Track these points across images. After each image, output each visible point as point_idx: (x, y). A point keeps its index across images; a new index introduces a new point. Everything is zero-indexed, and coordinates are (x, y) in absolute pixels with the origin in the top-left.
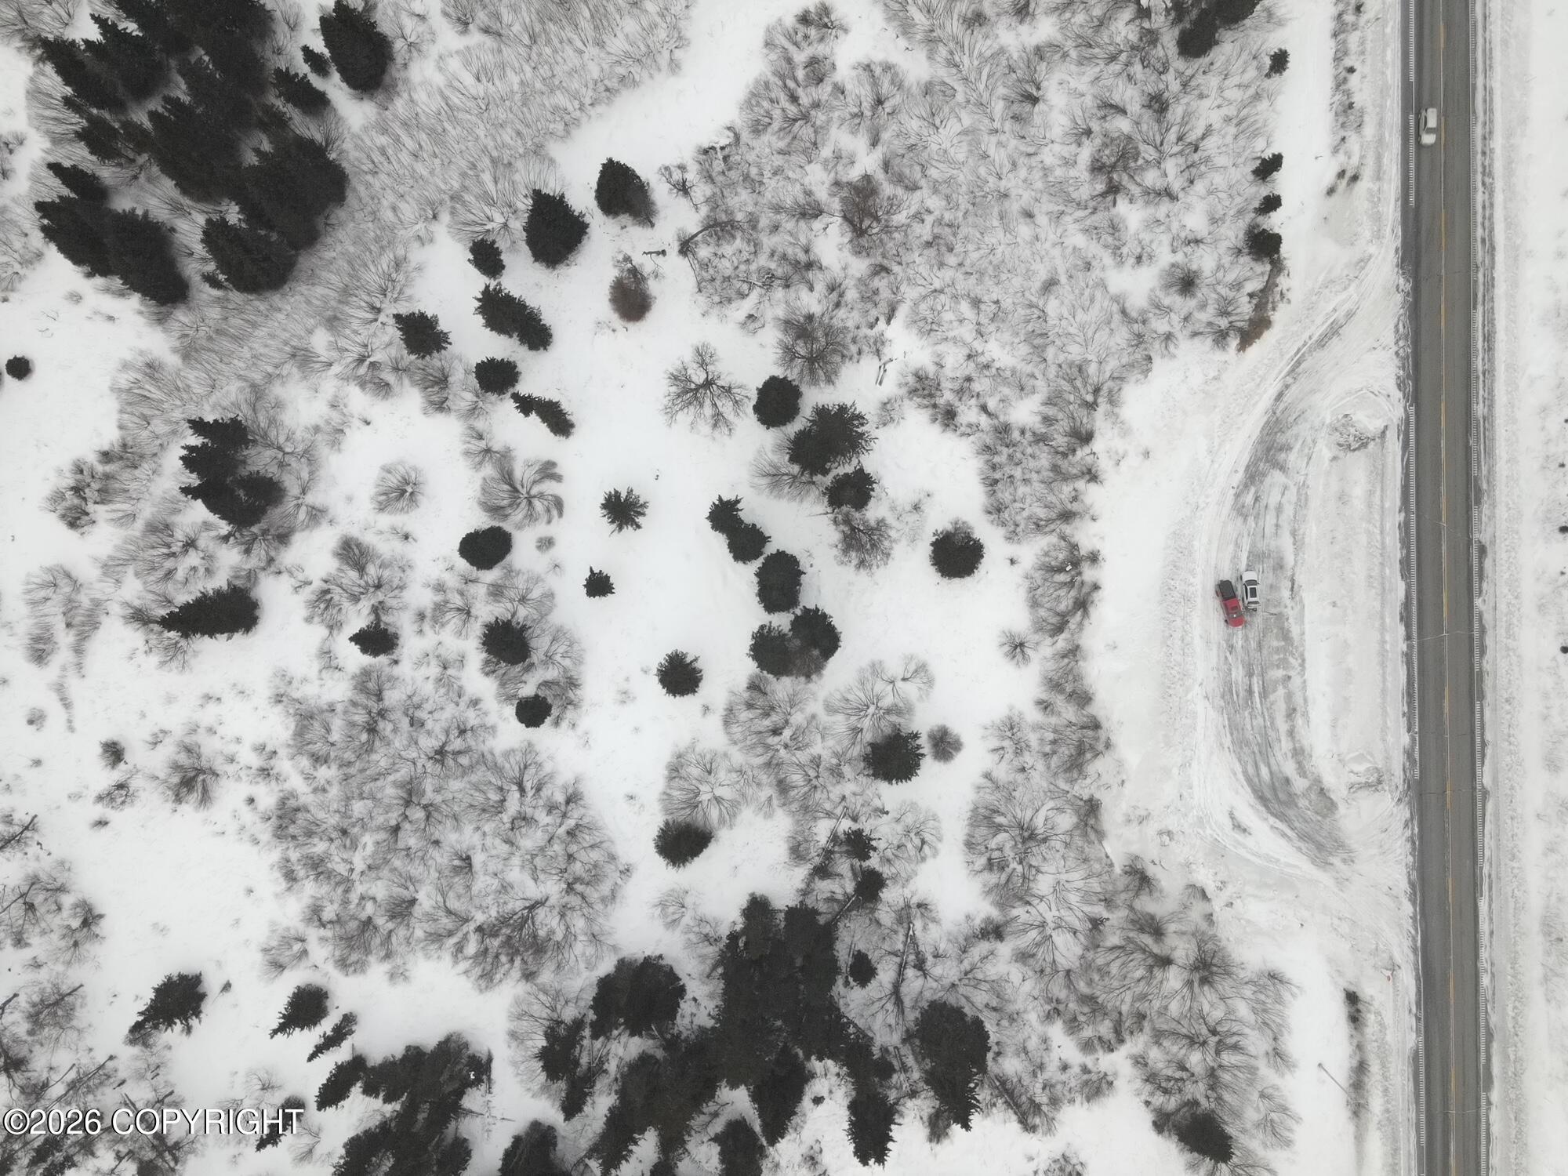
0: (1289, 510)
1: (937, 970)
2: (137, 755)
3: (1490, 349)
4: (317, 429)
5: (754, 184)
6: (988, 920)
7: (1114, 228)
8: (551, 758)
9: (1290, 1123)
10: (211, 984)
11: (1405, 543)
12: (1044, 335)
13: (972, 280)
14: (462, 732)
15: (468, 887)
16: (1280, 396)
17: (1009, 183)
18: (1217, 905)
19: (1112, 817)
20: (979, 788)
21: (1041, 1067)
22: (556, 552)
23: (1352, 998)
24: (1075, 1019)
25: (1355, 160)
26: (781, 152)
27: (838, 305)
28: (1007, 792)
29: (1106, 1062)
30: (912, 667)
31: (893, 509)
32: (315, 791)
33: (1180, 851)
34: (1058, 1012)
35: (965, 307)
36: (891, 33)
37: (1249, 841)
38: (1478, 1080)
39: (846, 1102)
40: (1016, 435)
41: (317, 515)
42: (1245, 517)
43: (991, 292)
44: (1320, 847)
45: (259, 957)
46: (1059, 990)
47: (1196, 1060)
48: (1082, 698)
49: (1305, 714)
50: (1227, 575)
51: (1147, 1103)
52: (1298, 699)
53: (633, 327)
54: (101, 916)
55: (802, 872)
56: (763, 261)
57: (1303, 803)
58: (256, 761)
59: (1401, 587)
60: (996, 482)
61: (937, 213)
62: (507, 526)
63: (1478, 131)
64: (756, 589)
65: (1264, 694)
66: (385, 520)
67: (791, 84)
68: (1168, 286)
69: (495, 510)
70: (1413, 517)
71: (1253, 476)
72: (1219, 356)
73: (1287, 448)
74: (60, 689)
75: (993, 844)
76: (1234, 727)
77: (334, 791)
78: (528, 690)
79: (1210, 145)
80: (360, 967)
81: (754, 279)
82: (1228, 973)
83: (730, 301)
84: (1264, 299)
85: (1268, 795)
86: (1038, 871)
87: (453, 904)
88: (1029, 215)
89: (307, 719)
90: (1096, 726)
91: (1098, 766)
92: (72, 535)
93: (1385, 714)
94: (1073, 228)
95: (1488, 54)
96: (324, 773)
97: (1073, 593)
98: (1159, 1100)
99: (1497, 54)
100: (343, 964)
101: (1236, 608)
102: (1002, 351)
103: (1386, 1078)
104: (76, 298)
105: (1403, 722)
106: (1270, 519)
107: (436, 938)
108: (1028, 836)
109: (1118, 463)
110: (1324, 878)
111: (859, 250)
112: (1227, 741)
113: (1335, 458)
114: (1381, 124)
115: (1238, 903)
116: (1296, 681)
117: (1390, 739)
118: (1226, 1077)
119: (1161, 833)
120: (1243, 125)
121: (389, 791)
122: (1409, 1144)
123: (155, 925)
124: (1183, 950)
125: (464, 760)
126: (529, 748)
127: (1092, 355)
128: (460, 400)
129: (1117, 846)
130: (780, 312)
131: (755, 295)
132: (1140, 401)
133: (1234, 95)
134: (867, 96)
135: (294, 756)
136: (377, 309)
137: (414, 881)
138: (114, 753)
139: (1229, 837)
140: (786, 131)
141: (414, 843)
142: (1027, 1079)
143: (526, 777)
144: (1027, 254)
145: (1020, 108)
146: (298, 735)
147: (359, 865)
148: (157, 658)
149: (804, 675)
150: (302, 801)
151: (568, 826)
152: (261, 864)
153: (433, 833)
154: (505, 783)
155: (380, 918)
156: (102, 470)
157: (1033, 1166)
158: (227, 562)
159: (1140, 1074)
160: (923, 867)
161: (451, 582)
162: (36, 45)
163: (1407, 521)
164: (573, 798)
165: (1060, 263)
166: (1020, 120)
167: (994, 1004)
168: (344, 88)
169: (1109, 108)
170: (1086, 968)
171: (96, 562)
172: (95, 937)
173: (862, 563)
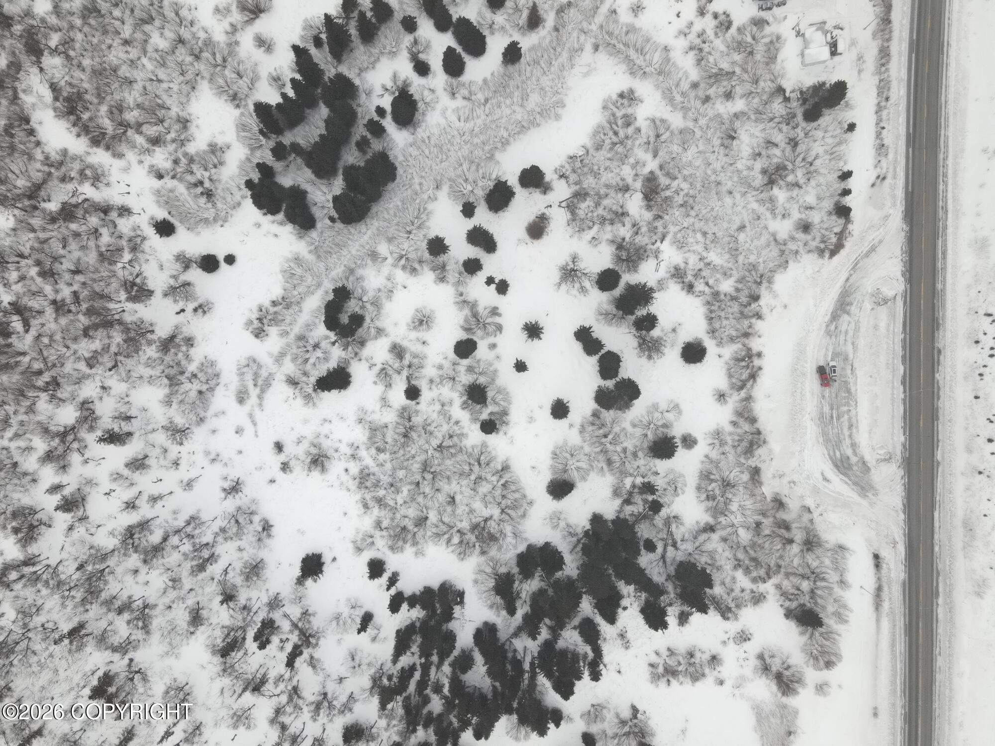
0: (851, 333)
1: (682, 546)
2: (290, 449)
3: (944, 258)
4: (379, 290)
5: (596, 175)
6: (707, 524)
7: (772, 200)
8: (495, 449)
9: (847, 613)
10: (326, 558)
11: (904, 348)
12: (737, 250)
13: (702, 223)
14: (451, 437)
15: (454, 511)
16: (847, 280)
17: (722, 177)
18: (815, 515)
19: (766, 475)
20: (703, 462)
21: (732, 590)
22: (498, 350)
23: (876, 557)
24: (748, 568)
25: (884, 171)
26: (610, 159)
27: (637, 233)
28: (716, 464)
29: (762, 587)
30: (672, 406)
31: (663, 331)
32: (378, 465)
33: (799, 490)
34: (740, 566)
35: (699, 236)
36: (664, 103)
37: (830, 486)
38: (933, 593)
39: (639, 609)
40: (722, 297)
41: (380, 332)
42: (831, 336)
43: (711, 228)
44: (863, 488)
45: (351, 546)
46: (741, 555)
47: (805, 585)
48: (753, 420)
49: (857, 427)
50: (822, 363)
51: (782, 606)
52: (854, 421)
53: (536, 242)
54: (272, 526)
55: (618, 502)
56: (600, 211)
57: (855, 468)
58: (349, 452)
59: (902, 368)
60: (712, 318)
61: (686, 191)
62: (475, 339)
63: (941, 156)
64: (598, 368)
65: (838, 418)
66: (414, 335)
67: (616, 128)
68: (797, 229)
69: (468, 330)
70: (908, 336)
71: (835, 317)
72: (821, 261)
73: (850, 304)
74: (251, 416)
75: (710, 488)
76: (824, 434)
77: (388, 466)
78: (485, 416)
79: (817, 163)
80: (402, 549)
81: (595, 219)
82: (820, 545)
83: (583, 230)
84: (841, 236)
85: (839, 464)
86: (730, 501)
87: (446, 519)
88: (730, 193)
89: (375, 431)
90: (759, 433)
91: (760, 452)
92: (257, 341)
93: (893, 427)
94: (751, 199)
95: (947, 119)
96: (382, 457)
97: (748, 371)
98: (787, 604)
99: (951, 119)
100: (392, 548)
101: (826, 378)
102: (715, 257)
103: (890, 593)
104: (258, 225)
105: (902, 431)
106: (842, 338)
107: (438, 535)
108: (727, 485)
109: (772, 310)
110: (864, 503)
111: (649, 208)
112: (821, 440)
113: (873, 309)
114: (896, 153)
115: (825, 514)
116: (853, 412)
117: (895, 439)
118: (819, 592)
119: (790, 482)
120: (834, 155)
121: (416, 466)
122: (900, 623)
123: (299, 530)
124: (798, 536)
125: (453, 451)
126: (484, 445)
127: (761, 260)
128: (452, 276)
129: (768, 489)
130: (609, 236)
131: (596, 228)
132: (783, 282)
133: (830, 141)
134: (652, 134)
135: (368, 449)
136: (410, 232)
137: (427, 508)
138: (279, 447)
139: (821, 484)
140: (611, 149)
141: (427, 490)
142: (725, 596)
143: (482, 458)
144: (730, 212)
145: (726, 142)
146: (370, 438)
147: (400, 501)
148: (300, 401)
149: (620, 409)
150: (372, 470)
151: (502, 481)
152: (351, 500)
153: (437, 486)
154: (472, 461)
155: (410, 526)
156: (272, 310)
157: (727, 636)
158: (337, 355)
159: (778, 593)
160: (677, 499)
161: (447, 364)
162: (235, 99)
163: (905, 338)
164: (505, 468)
165: (746, 217)
166: (726, 147)
167: (710, 562)
168: (393, 124)
169: (770, 143)
170: (753, 545)
171: (270, 354)
172: (269, 536)
173: (650, 357)
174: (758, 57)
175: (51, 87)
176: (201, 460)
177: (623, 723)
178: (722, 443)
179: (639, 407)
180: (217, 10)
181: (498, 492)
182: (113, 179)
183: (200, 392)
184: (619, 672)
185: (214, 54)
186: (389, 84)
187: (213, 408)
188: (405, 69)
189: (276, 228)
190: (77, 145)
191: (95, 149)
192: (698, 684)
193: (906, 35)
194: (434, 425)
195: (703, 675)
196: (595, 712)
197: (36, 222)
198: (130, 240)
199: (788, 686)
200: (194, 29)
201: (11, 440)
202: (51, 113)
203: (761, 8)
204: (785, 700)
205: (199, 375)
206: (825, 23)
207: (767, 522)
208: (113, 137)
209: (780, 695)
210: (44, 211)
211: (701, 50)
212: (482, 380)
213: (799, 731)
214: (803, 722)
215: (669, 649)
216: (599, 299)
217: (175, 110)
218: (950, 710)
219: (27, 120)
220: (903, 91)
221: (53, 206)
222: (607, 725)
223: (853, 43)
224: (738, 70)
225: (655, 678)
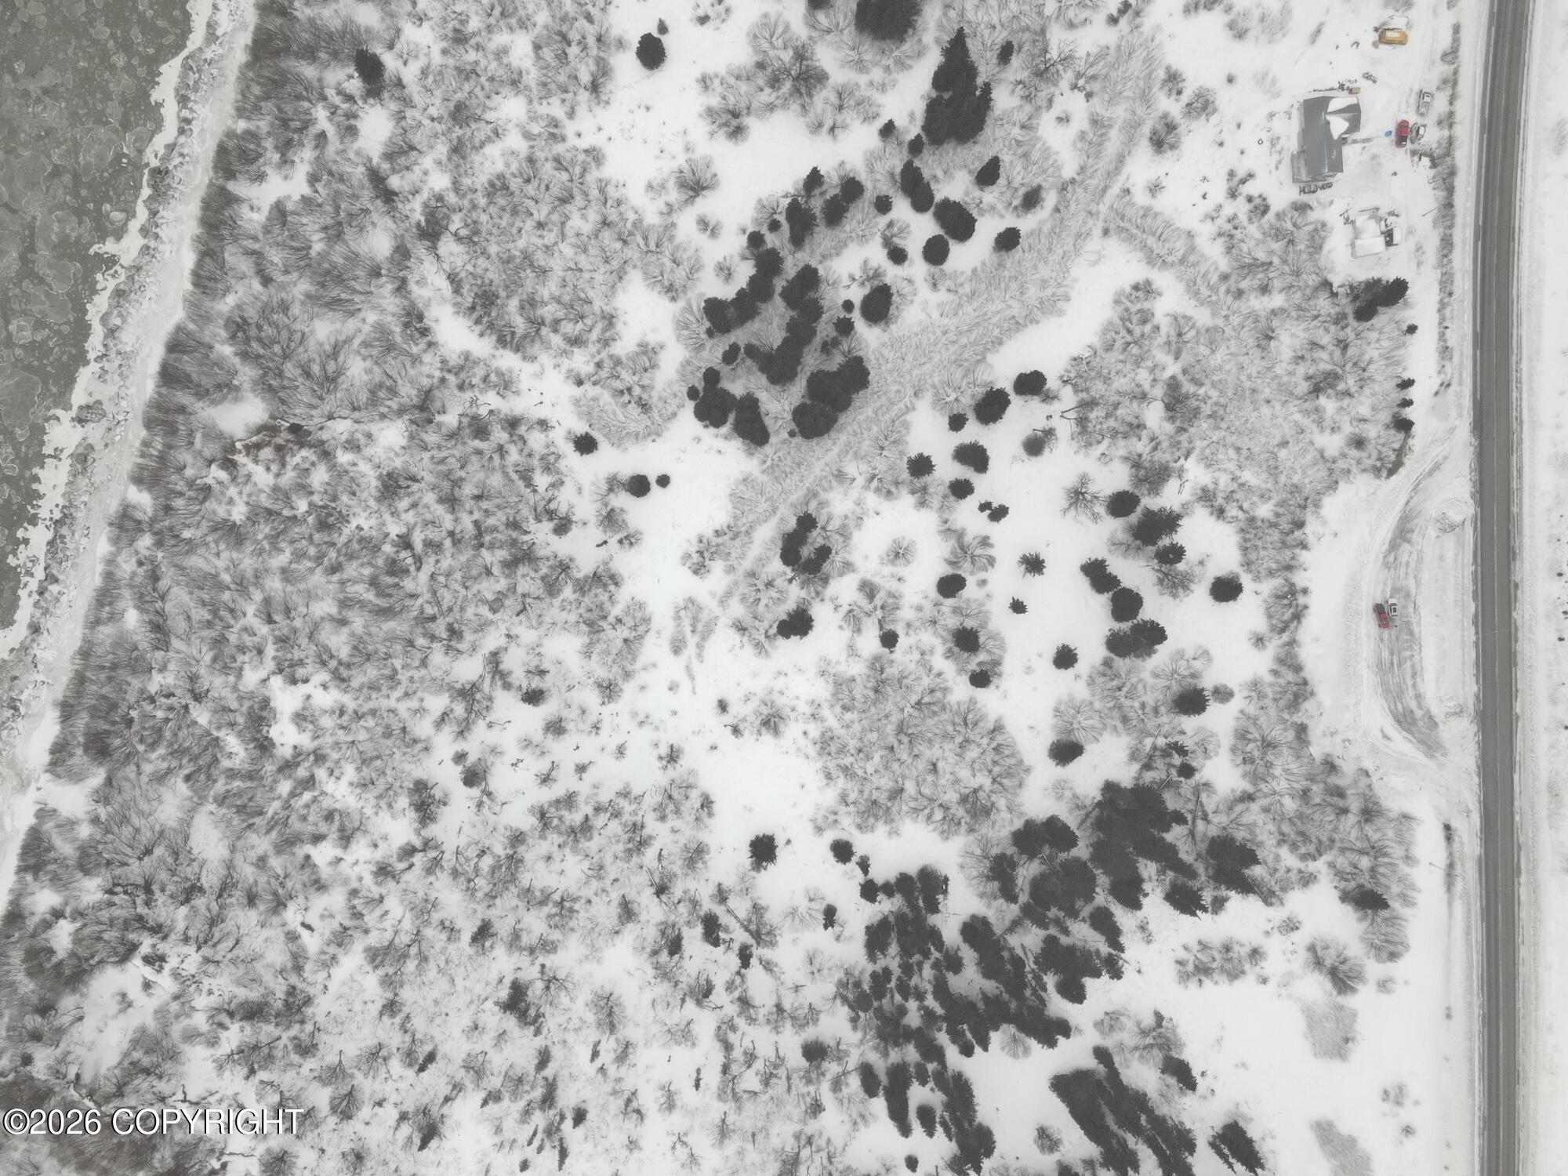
0: (1413, 565)
1: (1216, 819)
2: (737, 709)
3: (1520, 477)
4: (846, 517)
5: (1107, 380)
6: (1244, 792)
7: (1318, 410)
8: (985, 706)
9: (1414, 894)
10: (780, 841)
11: (1475, 582)
12: (1276, 468)
13: (1234, 437)
14: (932, 691)
15: (935, 781)
16: (1407, 503)
17: (1259, 384)
18: (1374, 779)
19: (1315, 734)
20: (1238, 719)
21: (1276, 870)
22: (989, 587)
23: (1447, 828)
24: (1294, 844)
25: (1449, 377)
26: (1122, 362)
27: (1155, 449)
28: (1255, 721)
29: (1312, 866)
30: (1200, 652)
31: (1187, 563)
32: (843, 727)
33: (1354, 750)
34: (1285, 841)
35: (1232, 453)
36: (1187, 296)
37: (1391, 744)
38: (1514, 871)
39: (1163, 895)
40: (1259, 523)
41: (848, 566)
42: (1389, 569)
43: (1245, 443)
44: (1429, 747)
45: (810, 825)
46: (1286, 828)
47: (1365, 862)
48: (1298, 669)
49: (1422, 675)
50: (1379, 601)
51: (1336, 888)
52: (1418, 668)
53: (1034, 459)
54: (713, 802)
55: (1136, 767)
56: (1111, 423)
57: (1420, 723)
58: (808, 711)
59: (1473, 606)
60: (1247, 548)
61: (1214, 399)
62: (963, 574)
63: (1514, 358)
64: (1110, 608)
65: (1400, 665)
66: (888, 570)
67: (1129, 325)
68: (1349, 445)
69: (952, 564)
70: (1479, 568)
71: (1393, 546)
72: (1377, 481)
73: (1411, 531)
74: (688, 668)
75: (1247, 749)
76: (1383, 683)
77: (857, 727)
78: (974, 666)
79: (1372, 368)
80: (872, 828)
81: (1106, 432)
82: (1382, 815)
83: (1091, 445)
84: (1401, 452)
85: (1402, 719)
86: (1272, 764)
87: (926, 791)
88: (1268, 402)
89: (842, 685)
90: (1305, 683)
91: (1308, 705)
92: (696, 578)
93: (1464, 674)
94: (1294, 409)
95: (1519, 316)
96: (848, 716)
97: (1292, 610)
98: (1343, 884)
99: (1524, 317)
100: (859, 827)
101: (1385, 618)
102: (1248, 476)
103: (1464, 871)
104: (698, 440)
105: (1474, 679)
106: (1403, 570)
107: (916, 810)
108: (1268, 745)
109: (1319, 539)
110: (1431, 764)
111: (1172, 419)
112: (1380, 690)
113: (1438, 537)
114: (1461, 355)
115: (1385, 778)
116: (1417, 657)
117: (1467, 688)
118: (1381, 870)
119: (1344, 741)
120: (1391, 360)
121: (890, 729)
122: (1476, 907)
123: (745, 807)
124: (1355, 805)
125: (935, 708)
126: (973, 701)
127: (1307, 481)
128: (935, 501)
129: (1318, 749)
130: (1122, 452)
131: (1106, 442)
132: (1331, 505)
133: (1385, 343)
134: (1173, 333)
135: (832, 706)
136: (882, 448)
137: (904, 777)
138: (723, 706)
139: (1380, 742)
140: (1125, 350)
141: (904, 756)
142: (1267, 878)
143: (970, 716)
144: (1268, 424)
145: (1264, 343)
146: (834, 695)
147: (870, 769)
148: (749, 650)
149: (1137, 657)
150: (836, 733)
151: (994, 744)
152: (810, 770)
153: (916, 751)
154: (957, 720)
155: (882, 798)
156: (715, 541)
157: (1271, 925)
158: (796, 594)
159: (1332, 872)
160: (1208, 763)
161: (928, 606)
162: (672, 291)
163: (1476, 571)
164: (998, 729)
165: (1288, 430)
166: (1264, 349)
167: (1248, 837)
168: (862, 320)
169: (1314, 345)
170: (1301, 816)
171: (713, 595)
172: (710, 814)
173: (1175, 596)
174: (1301, 247)
175: (449, 277)
176: (626, 723)
177: (1144, 1033)
178: (1261, 696)
179: (1163, 653)
180: (650, 187)
181: (990, 757)
182: (523, 386)
183: (626, 641)
184: (1139, 972)
185: (646, 238)
186: (858, 274)
187: (642, 660)
188: (877, 255)
189: (720, 443)
190: (482, 347)
191: (501, 352)
192: (1237, 983)
193: (1470, 219)
194: (912, 677)
195: (1243, 972)
196: (1111, 1021)
197: (431, 438)
198: (542, 459)
199: (1344, 983)
200: (622, 208)
201: (398, 700)
202: (449, 309)
203: (1303, 191)
204: (1341, 1000)
205: (625, 620)
206: (1377, 209)
207: (1316, 788)
208: (525, 337)
209: (1335, 993)
210: (439, 425)
211: (1231, 237)
212: (970, 624)
213: (1359, 1037)
214: (1364, 1026)
215: (1200, 943)
216: (1114, 526)
217: (598, 304)
218: (1536, 1010)
219: (420, 317)
220: (1468, 285)
221: (450, 419)
222: (1127, 1036)
223: (1411, 232)
224: (1276, 260)
225: (1184, 977)
